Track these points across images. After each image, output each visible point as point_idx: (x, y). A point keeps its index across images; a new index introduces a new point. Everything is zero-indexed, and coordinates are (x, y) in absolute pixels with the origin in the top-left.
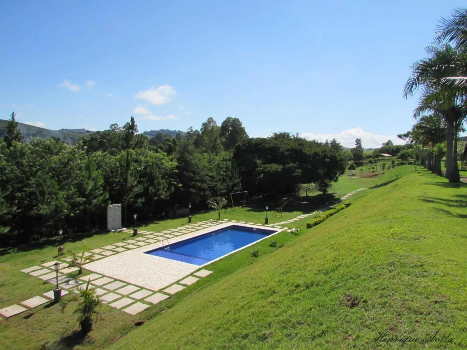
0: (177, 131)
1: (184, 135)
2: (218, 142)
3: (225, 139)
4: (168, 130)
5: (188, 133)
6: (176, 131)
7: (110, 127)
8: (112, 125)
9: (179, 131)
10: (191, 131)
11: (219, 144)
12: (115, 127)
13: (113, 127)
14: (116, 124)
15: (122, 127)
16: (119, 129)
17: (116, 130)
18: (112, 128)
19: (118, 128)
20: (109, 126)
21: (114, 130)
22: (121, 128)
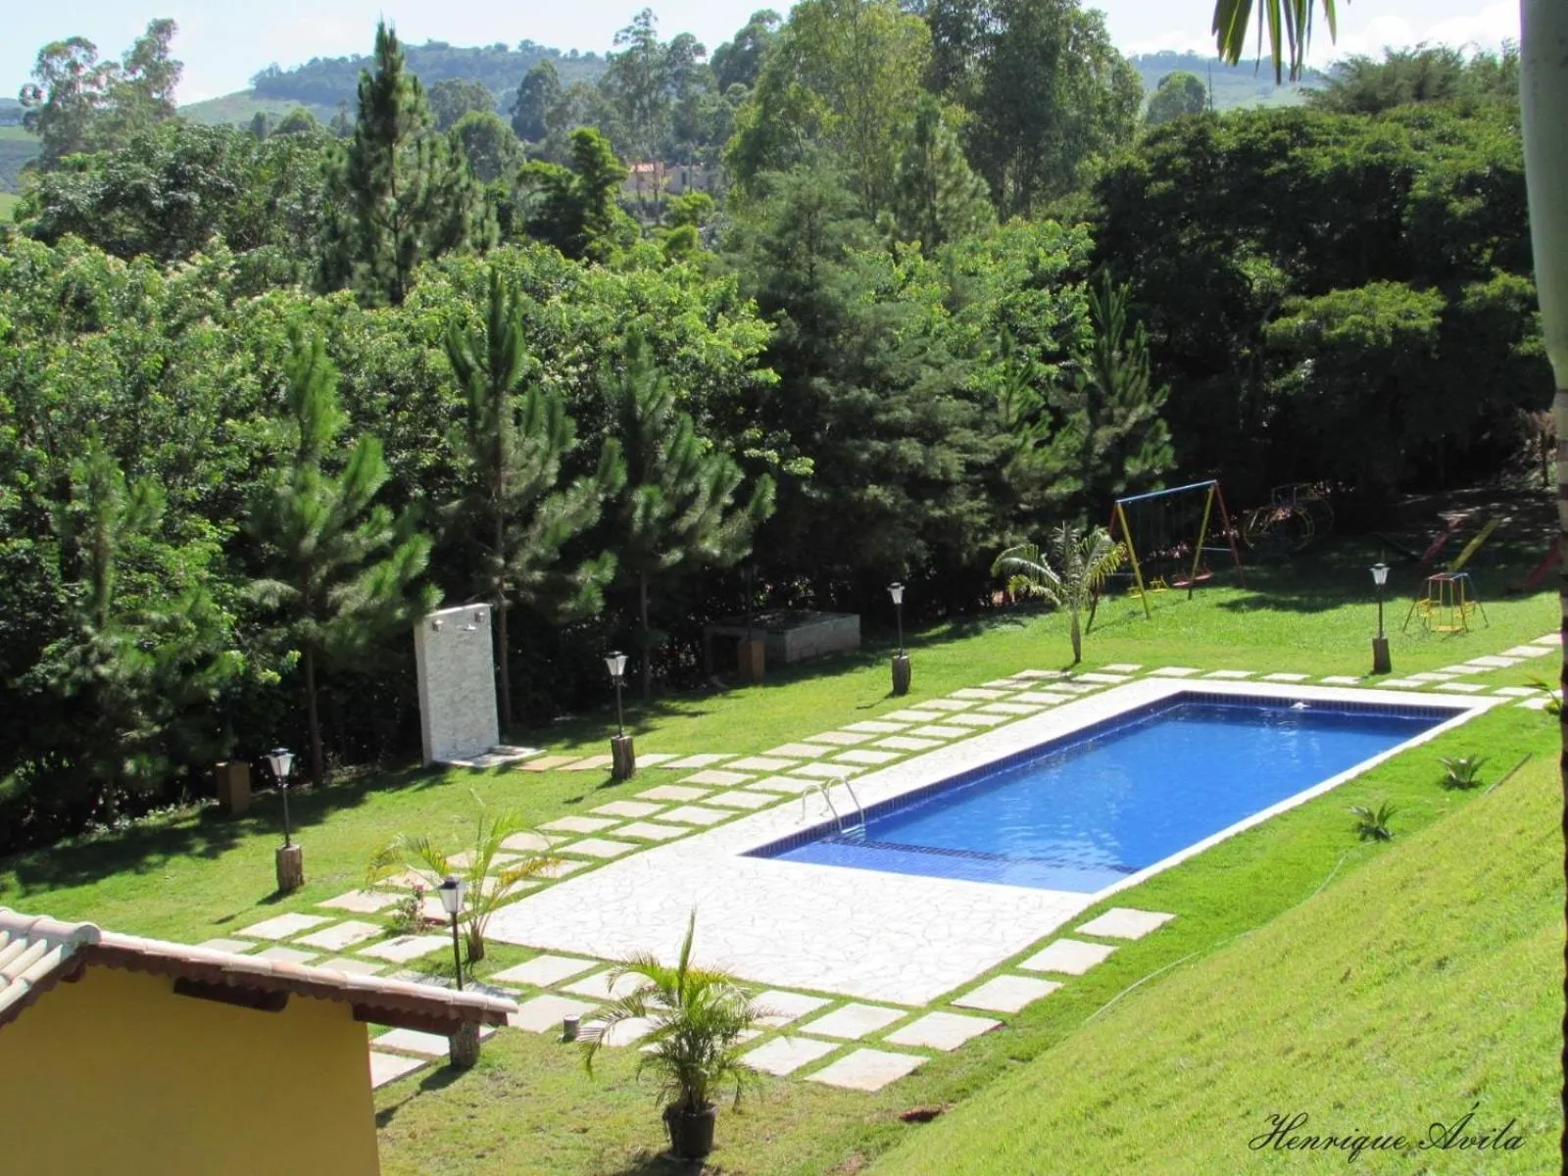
0: (514, 47)
1: (591, 78)
2: (941, 146)
3: (968, 108)
4: (443, 47)
5: (625, 65)
6: (501, 48)
7: (39, 71)
8: (52, 51)
9: (526, 45)
10: (647, 46)
11: (946, 157)
12: (74, 67)
13: (59, 65)
14: (77, 42)
15: (120, 60)
16: (103, 80)
17: (83, 88)
18: (51, 73)
19: (98, 71)
20: (33, 62)
21: (71, 85)
22: (115, 66)
